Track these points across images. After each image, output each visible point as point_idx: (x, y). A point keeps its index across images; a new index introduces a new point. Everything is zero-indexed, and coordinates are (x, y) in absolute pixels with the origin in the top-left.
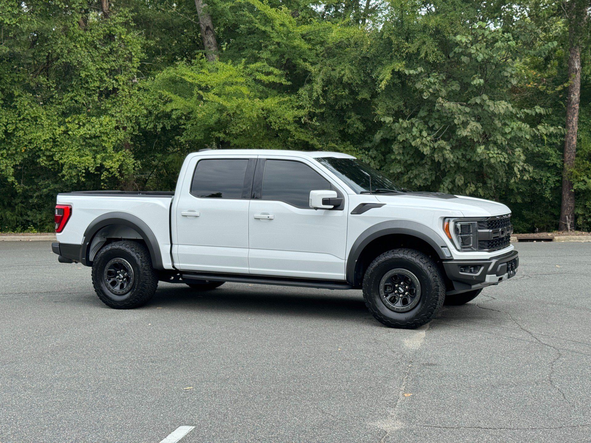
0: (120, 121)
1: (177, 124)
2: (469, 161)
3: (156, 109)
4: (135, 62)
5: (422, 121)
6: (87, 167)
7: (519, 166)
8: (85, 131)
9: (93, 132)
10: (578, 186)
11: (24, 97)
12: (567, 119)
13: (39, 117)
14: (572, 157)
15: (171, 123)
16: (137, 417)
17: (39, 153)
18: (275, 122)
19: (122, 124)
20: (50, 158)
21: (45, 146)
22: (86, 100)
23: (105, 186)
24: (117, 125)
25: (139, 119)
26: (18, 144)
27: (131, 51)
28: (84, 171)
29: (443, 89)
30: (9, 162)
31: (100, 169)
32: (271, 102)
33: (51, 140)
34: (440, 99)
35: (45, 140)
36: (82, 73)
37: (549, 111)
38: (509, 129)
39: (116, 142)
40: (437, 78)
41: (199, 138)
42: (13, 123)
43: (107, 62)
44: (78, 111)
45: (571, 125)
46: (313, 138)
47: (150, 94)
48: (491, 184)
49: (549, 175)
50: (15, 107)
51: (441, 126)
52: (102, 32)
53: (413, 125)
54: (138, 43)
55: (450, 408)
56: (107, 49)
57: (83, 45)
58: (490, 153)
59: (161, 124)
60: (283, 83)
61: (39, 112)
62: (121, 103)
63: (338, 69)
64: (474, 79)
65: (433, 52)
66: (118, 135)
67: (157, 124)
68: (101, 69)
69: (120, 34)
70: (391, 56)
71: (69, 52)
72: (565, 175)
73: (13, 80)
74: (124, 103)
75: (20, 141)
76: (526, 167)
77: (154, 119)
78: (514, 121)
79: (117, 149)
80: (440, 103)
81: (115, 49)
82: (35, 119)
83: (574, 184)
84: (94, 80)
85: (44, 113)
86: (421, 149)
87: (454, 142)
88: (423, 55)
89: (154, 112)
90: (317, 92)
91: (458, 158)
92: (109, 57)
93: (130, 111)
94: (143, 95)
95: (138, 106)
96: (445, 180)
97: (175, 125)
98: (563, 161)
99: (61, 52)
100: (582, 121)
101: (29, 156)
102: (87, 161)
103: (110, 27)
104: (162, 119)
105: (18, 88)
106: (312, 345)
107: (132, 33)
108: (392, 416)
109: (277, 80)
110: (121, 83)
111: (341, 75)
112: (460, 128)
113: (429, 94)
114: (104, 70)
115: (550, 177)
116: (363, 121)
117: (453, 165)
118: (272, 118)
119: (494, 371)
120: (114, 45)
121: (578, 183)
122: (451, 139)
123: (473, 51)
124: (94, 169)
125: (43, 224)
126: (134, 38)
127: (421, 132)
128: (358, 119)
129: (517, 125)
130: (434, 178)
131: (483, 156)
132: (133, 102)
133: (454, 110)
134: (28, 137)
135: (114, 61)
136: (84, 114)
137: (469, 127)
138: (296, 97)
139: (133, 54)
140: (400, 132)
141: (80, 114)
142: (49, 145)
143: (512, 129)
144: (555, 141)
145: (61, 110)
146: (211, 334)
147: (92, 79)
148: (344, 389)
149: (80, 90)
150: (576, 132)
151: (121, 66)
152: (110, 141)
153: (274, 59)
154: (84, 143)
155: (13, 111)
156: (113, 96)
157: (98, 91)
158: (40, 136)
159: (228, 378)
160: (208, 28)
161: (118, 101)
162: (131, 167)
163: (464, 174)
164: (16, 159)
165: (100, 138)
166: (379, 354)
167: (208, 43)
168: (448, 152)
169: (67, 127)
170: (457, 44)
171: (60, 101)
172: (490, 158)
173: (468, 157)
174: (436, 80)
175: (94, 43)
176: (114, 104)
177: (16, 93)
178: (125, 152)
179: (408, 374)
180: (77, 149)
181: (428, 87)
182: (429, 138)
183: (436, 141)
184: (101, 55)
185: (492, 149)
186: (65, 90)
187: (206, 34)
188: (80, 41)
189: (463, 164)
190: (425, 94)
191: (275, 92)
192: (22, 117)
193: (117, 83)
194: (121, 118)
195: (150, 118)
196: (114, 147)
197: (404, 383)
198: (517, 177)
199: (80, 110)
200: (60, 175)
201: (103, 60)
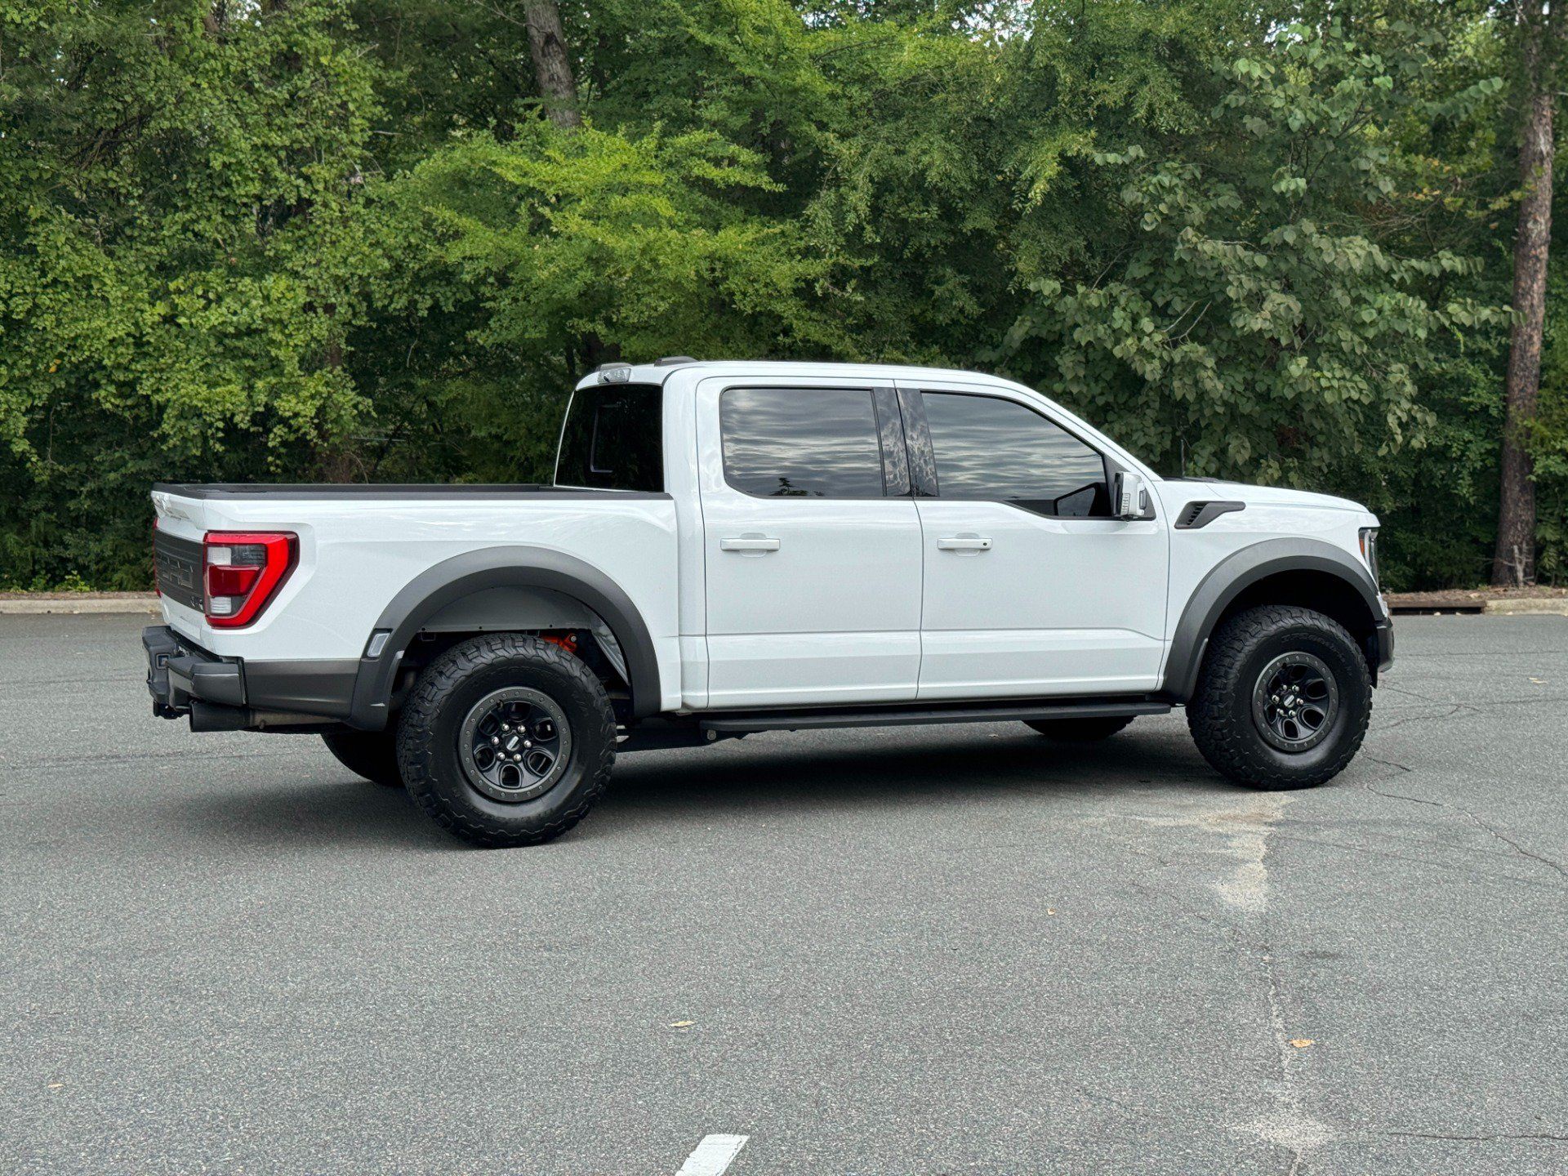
0: (318, 290)
1: (473, 298)
2: (1264, 398)
3: (414, 258)
4: (357, 129)
5: (1137, 291)
6: (228, 415)
7: (1399, 413)
8: (222, 315)
9: (244, 317)
10: (1546, 467)
11: (55, 222)
12: (1517, 287)
13: (97, 277)
14: (1530, 390)
15: (454, 294)
16: (573, 1107)
17: (98, 375)
18: (744, 294)
19: (323, 297)
20: (127, 388)
21: (113, 356)
22: (224, 231)
23: (277, 466)
24: (308, 300)
25: (368, 284)
26: (40, 350)
27: (345, 99)
28: (221, 425)
29: (1194, 206)
30: (14, 400)
31: (266, 418)
32: (735, 239)
33: (131, 340)
34: (1189, 233)
35: (112, 341)
36: (215, 159)
37: (1475, 266)
38: (1371, 314)
39: (308, 345)
40: (1179, 175)
41: (533, 334)
42: (25, 293)
43: (280, 128)
44: (201, 262)
45: (1526, 303)
46: (841, 338)
47: (400, 216)
48: (1321, 459)
49: (1467, 435)
50: (32, 250)
51: (1190, 304)
52: (269, 48)
53: (1113, 301)
54: (365, 79)
55: (1438, 1082)
56: (282, 93)
57: (217, 83)
58: (1324, 376)
59: (427, 297)
60: (764, 186)
61: (98, 264)
62: (318, 240)
63: (913, 150)
64: (1281, 177)
65: (1169, 104)
66: (312, 327)
67: (417, 297)
68: (266, 147)
69: (317, 53)
70: (1056, 118)
71: (180, 100)
72: (1511, 436)
73: (25, 178)
74: (327, 240)
75: (44, 344)
76: (1419, 416)
77: (410, 284)
78: (1382, 292)
79: (309, 365)
80: (1188, 241)
81: (301, 94)
82: (86, 282)
83: (1535, 460)
84: (247, 179)
85: (111, 267)
86: (1136, 365)
87: (1224, 347)
88: (1141, 113)
89: (411, 266)
90: (857, 211)
91: (1233, 390)
92: (286, 116)
93: (345, 260)
94: (378, 219)
95: (366, 249)
96: (1199, 450)
97: (465, 300)
98: (1505, 399)
99: (159, 100)
100: (1554, 291)
101: (67, 383)
102: (227, 396)
103: (290, 34)
104: (429, 285)
105: (39, 198)
106: (969, 901)
107: (348, 52)
108: (1288, 1106)
109: (747, 179)
110: (320, 187)
111: (920, 167)
112: (1240, 308)
113: (1159, 219)
114: (274, 150)
115: (1470, 442)
116: (976, 290)
117: (1220, 410)
118: (734, 283)
119: (1508, 972)
120: (299, 83)
121: (1548, 457)
122: (1215, 341)
123: (1278, 104)
124: (248, 418)
125: (105, 569)
126: (355, 64)
127: (1135, 320)
128: (964, 285)
129: (1393, 302)
130: (1167, 444)
131: (1304, 384)
132: (353, 238)
133: (1224, 263)
134: (67, 332)
135: (300, 126)
136: (220, 271)
137: (1268, 306)
138: (798, 225)
139: (351, 107)
140: (1079, 320)
141: (208, 269)
142: (126, 352)
143: (1380, 311)
144: (1485, 346)
145: (158, 258)
146: (678, 871)
147: (240, 174)
148: (1117, 1027)
149: (209, 204)
150: (1541, 320)
151: (318, 139)
152: (291, 343)
153: (737, 122)
154: (221, 349)
155: (27, 261)
156: (297, 220)
157: (256, 208)
158: (101, 330)
159: (781, 996)
160: (550, 39)
161: (311, 234)
162: (348, 413)
163: (1248, 433)
164: (35, 392)
165: (263, 335)
166: (1168, 926)
167: (551, 79)
168: (1210, 373)
169: (174, 306)
170: (1232, 84)
171: (153, 234)
172: (1323, 389)
173: (1260, 388)
174: (1176, 181)
175: (247, 76)
176: (301, 243)
177: (34, 213)
178: (331, 372)
179: (1274, 984)
180: (201, 364)
181: (1156, 199)
182: (1158, 338)
183: (1175, 345)
184: (264, 111)
185: (1326, 366)
186: (165, 203)
187: (544, 55)
188: (207, 71)
189: (1247, 407)
190: (1147, 217)
191: (739, 212)
192: (50, 277)
193: (309, 187)
194: (320, 282)
195: (399, 281)
196: (302, 360)
197: (1274, 1009)
198: (1394, 440)
199: (207, 260)
200: (156, 435)
201: (269, 124)
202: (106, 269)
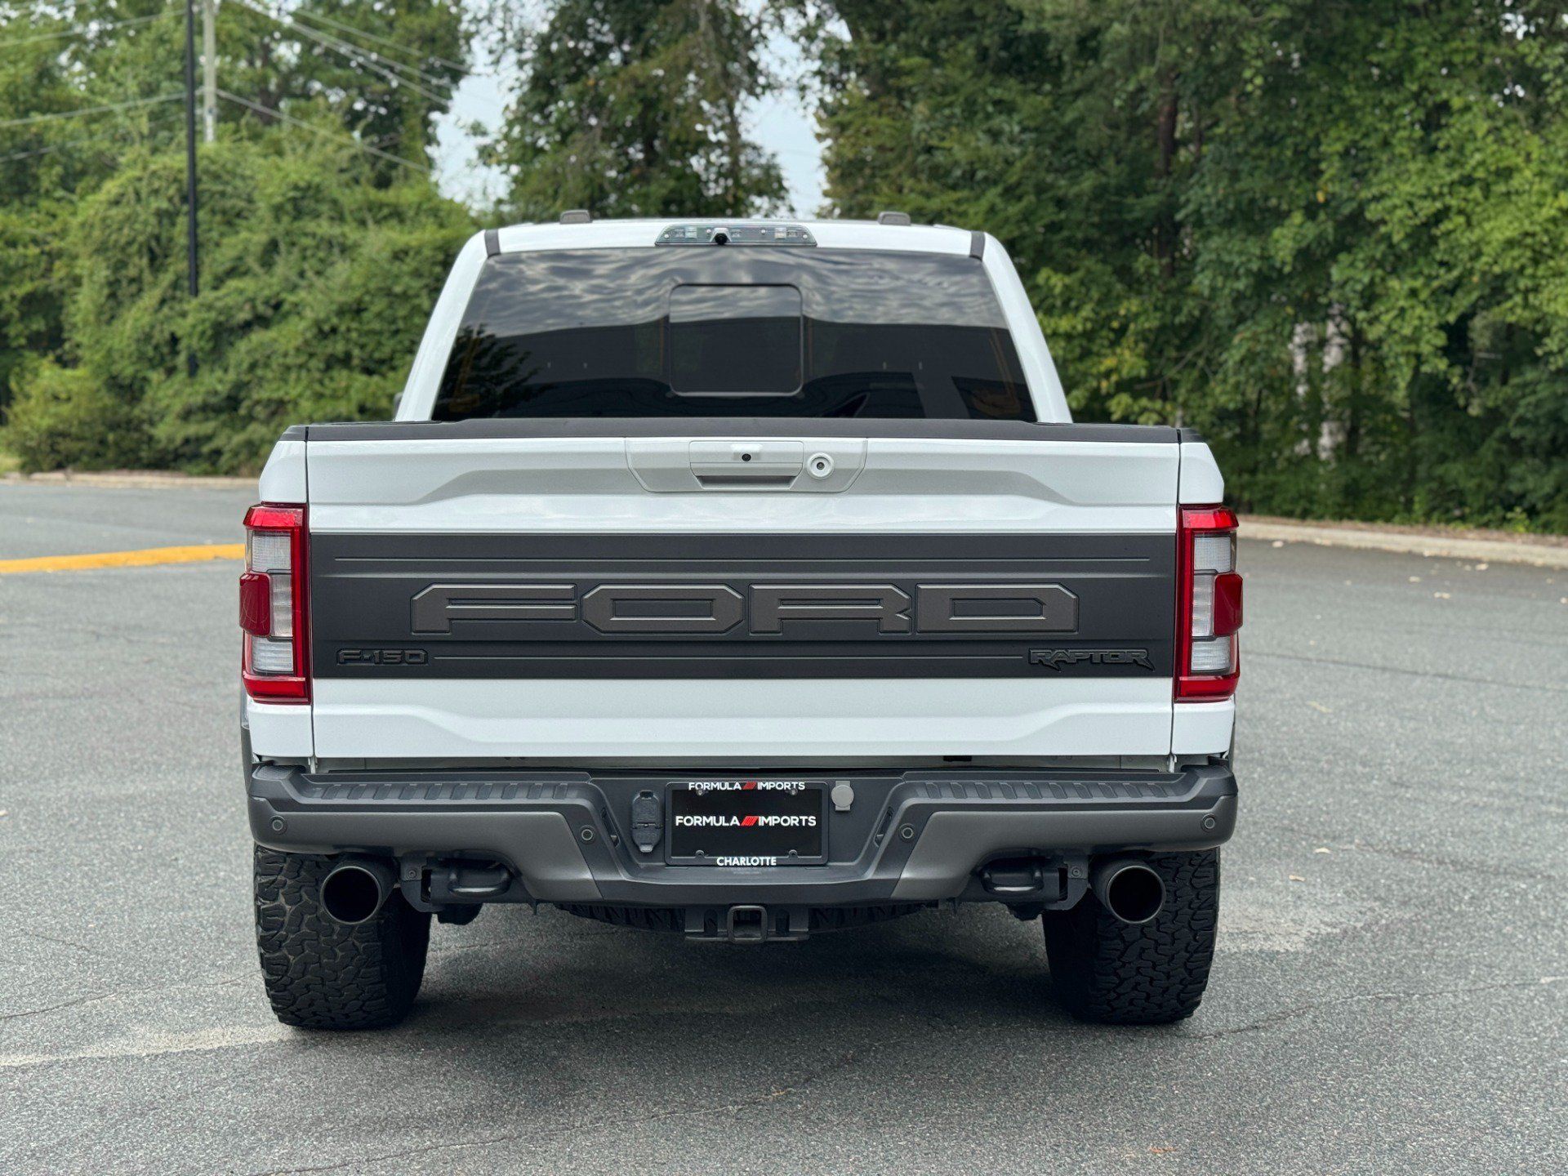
82: (1506, 173)
202: (1528, 158)
